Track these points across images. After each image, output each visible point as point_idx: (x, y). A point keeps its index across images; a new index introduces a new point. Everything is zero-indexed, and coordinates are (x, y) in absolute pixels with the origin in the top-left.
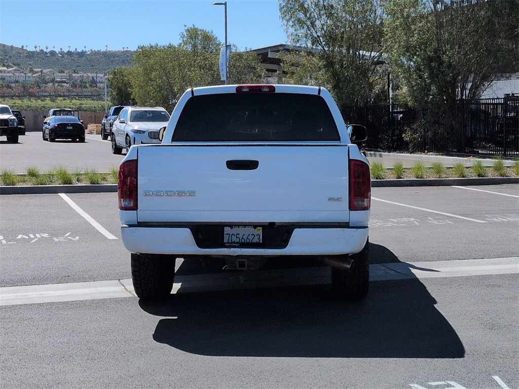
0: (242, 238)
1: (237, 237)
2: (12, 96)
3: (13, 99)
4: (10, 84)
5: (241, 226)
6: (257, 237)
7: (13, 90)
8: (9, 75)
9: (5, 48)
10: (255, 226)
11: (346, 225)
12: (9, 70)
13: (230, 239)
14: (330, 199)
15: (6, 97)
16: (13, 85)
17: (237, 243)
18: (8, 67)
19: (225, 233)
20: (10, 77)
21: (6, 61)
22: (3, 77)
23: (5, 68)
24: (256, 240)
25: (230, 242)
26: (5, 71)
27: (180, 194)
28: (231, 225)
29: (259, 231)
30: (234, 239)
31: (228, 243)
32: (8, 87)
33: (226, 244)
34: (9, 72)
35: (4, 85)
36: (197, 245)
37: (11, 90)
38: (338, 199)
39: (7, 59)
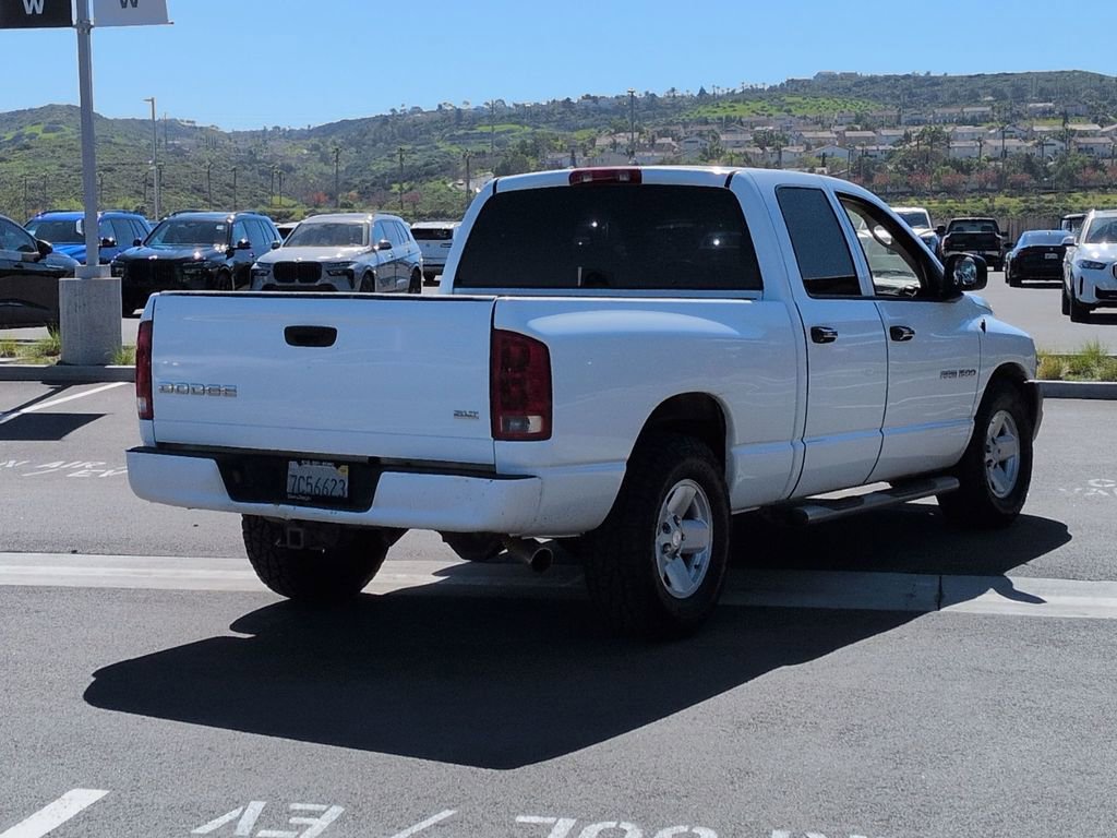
0: (316, 486)
1: (308, 484)
2: (1105, 187)
3: (1106, 193)
4: (1101, 162)
5: (315, 460)
6: (340, 485)
7: (1106, 173)
8: (1102, 140)
9: (1104, 83)
10: (337, 461)
11: (487, 472)
12: (1104, 130)
13: (296, 487)
14: (458, 414)
15: (1091, 188)
16: (1107, 162)
17: (308, 495)
18: (1103, 123)
19: (290, 473)
20: (1104, 144)
21: (1102, 110)
22: (1089, 146)
23: (1097, 127)
24: (338, 492)
25: (296, 491)
26: (1094, 134)
27: (214, 391)
28: (301, 458)
29: (343, 473)
30: (304, 487)
31: (293, 494)
32: (1096, 166)
33: (290, 497)
34: (1103, 135)
35: (1088, 163)
36: (230, 494)
37: (1102, 173)
38: (473, 415)
39: (1105, 107)
